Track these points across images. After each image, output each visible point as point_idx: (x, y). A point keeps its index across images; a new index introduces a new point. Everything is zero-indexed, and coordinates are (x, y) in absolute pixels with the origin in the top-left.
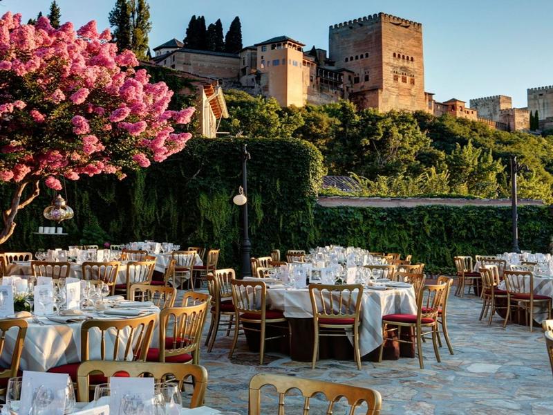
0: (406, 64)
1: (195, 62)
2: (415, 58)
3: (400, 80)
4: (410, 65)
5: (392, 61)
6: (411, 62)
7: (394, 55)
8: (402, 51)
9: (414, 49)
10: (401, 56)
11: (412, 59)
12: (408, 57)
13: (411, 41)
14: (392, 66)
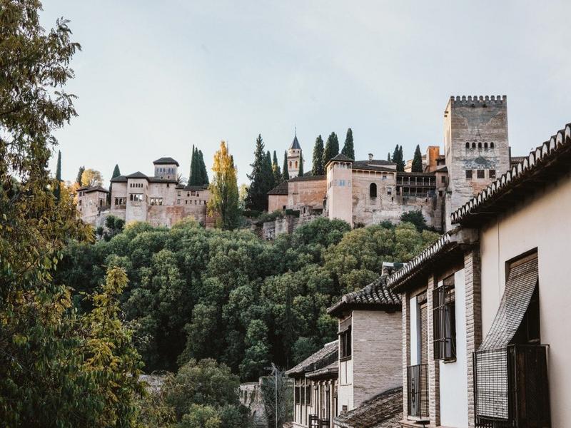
0: (483, 154)
1: (301, 190)
2: (496, 143)
3: (475, 175)
4: (488, 154)
5: (464, 154)
6: (490, 150)
7: (467, 145)
8: (478, 138)
9: (495, 131)
10: (477, 145)
11: (492, 145)
12: (486, 145)
13: (492, 122)
14: (465, 160)
